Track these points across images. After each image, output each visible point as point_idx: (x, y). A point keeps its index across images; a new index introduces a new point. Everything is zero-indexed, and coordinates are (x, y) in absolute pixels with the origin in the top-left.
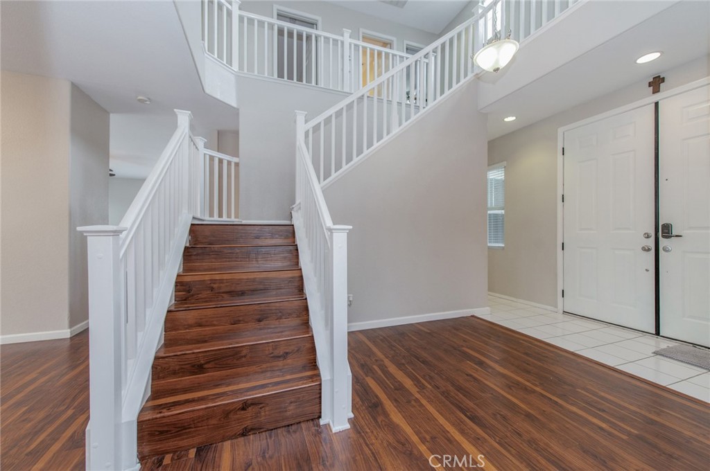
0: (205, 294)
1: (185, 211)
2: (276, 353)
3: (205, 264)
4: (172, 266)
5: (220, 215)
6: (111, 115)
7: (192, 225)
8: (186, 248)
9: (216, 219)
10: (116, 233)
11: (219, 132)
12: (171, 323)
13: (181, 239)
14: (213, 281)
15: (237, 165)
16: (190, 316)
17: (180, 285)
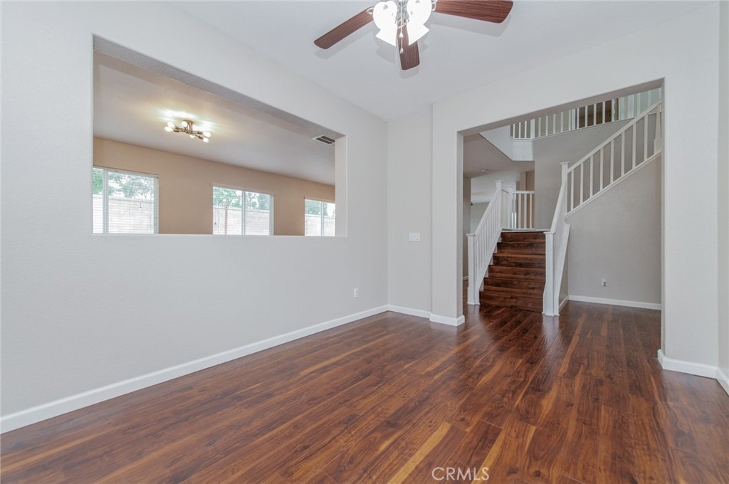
0: (505, 262)
1: (499, 226)
2: (529, 286)
3: (506, 251)
4: (493, 248)
5: (528, 227)
6: (472, 180)
7: (502, 233)
8: (498, 243)
9: (525, 229)
10: (474, 236)
11: (527, 173)
12: (490, 269)
13: (496, 238)
14: (509, 257)
15: (533, 195)
16: (498, 268)
17: (495, 257)
